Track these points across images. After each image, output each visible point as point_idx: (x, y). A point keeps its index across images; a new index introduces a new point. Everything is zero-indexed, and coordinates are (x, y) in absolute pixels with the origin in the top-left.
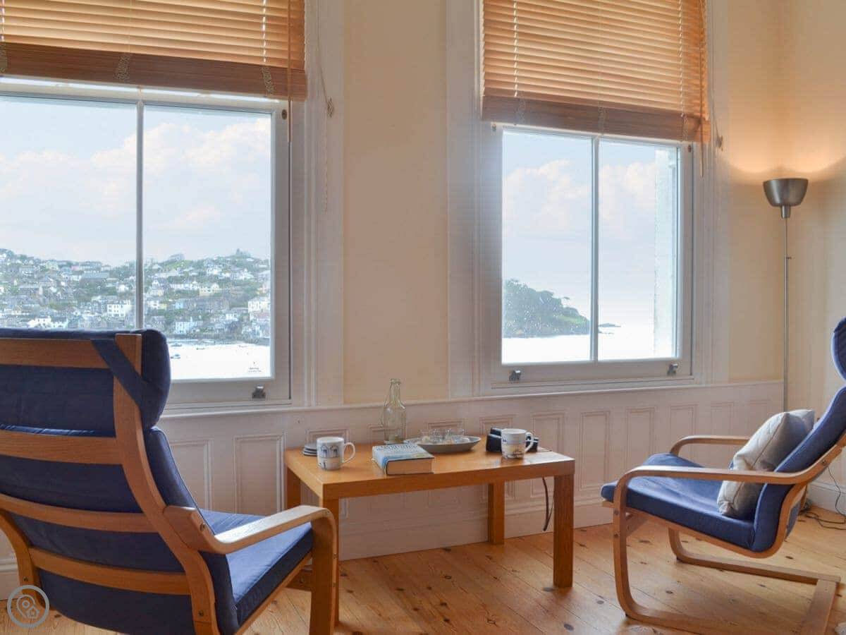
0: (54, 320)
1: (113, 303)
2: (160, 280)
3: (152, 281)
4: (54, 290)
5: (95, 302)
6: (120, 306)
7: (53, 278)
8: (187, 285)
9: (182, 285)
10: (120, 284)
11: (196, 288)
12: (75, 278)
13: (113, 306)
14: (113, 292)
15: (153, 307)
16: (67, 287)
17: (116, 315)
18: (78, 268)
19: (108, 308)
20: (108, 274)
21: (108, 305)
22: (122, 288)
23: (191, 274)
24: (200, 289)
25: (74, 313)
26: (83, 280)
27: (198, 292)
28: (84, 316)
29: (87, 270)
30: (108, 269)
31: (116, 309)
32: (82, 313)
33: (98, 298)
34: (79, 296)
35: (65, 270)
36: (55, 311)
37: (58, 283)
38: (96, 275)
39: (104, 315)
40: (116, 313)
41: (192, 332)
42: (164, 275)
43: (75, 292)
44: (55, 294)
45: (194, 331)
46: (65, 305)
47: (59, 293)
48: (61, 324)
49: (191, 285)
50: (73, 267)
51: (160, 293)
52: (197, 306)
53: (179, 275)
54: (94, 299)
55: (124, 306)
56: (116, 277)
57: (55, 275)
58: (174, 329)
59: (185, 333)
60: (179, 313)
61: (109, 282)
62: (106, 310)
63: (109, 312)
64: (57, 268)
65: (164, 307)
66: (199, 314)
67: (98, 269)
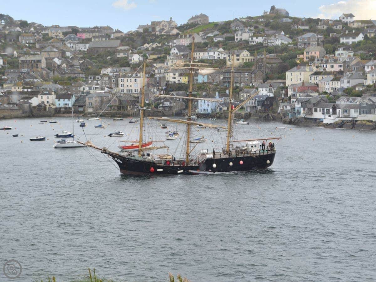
0: (59, 97)
1: (124, 76)
2: (179, 48)
3: (170, 50)
4: (57, 61)
5: (105, 75)
6: (133, 79)
7: (57, 48)
8: (211, 53)
9: (206, 53)
10: (133, 53)
11: (222, 57)
12: (84, 47)
13: (125, 79)
14: (125, 63)
15: (172, 80)
16: (72, 59)
17: (129, 91)
18: (85, 36)
19: (120, 83)
20: (119, 41)
21: (120, 79)
22: (136, 58)
23: (215, 40)
24: (227, 58)
25: (81, 89)
26: (90, 50)
27: (224, 62)
28: (92, 91)
29: (94, 37)
30: (119, 35)
31: (129, 83)
32: (90, 88)
33: (108, 71)
34: (87, 69)
35: (70, 39)
36: (60, 86)
37: (63, 53)
38: (104, 43)
39: (115, 90)
40: (129, 88)
41: (218, 110)
42: (185, 42)
43: (81, 64)
44: (59, 66)
45: (221, 109)
46: (70, 79)
47: (64, 65)
48: (66, 101)
49: (217, 53)
50: (79, 35)
51: (181, 62)
52: (224, 78)
53: (202, 41)
54: (103, 71)
55: (139, 79)
56: (128, 45)
57: (60, 45)
58: (196, 107)
59: (210, 111)
60: (202, 87)
61: (122, 51)
62: (117, 85)
63: (121, 88)
64: (62, 36)
65: (184, 80)
66: (226, 88)
67: (108, 36)
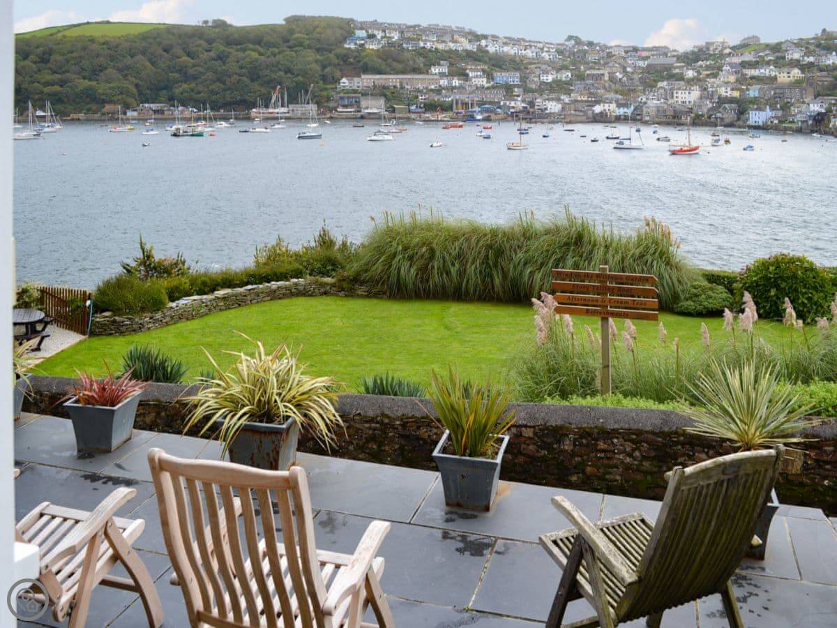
0: (619, 106)
1: (679, 89)
2: (731, 65)
3: (723, 67)
4: (619, 75)
5: (661, 88)
6: (687, 92)
7: (619, 64)
8: (762, 71)
9: (757, 70)
10: (688, 69)
11: (773, 74)
12: (642, 64)
13: (680, 92)
14: (681, 78)
15: (724, 94)
16: (632, 73)
17: (683, 102)
18: (645, 54)
19: (675, 95)
20: (675, 59)
21: (675, 92)
22: (690, 74)
23: (766, 59)
24: (778, 75)
25: (639, 99)
26: (649, 66)
27: (775, 78)
28: (649, 102)
29: (653, 55)
30: (675, 54)
31: (683, 96)
32: (647, 99)
33: (664, 84)
34: (645, 82)
35: (631, 56)
36: (620, 97)
37: (624, 68)
38: (662, 60)
39: (670, 101)
40: (683, 100)
41: (769, 123)
42: (737, 60)
43: (640, 78)
44: (620, 79)
45: (772, 122)
46: (629, 90)
47: (625, 79)
48: (626, 110)
49: (768, 70)
50: (639, 53)
51: (732, 78)
52: (775, 93)
53: (754, 60)
54: (660, 84)
55: (692, 92)
56: (684, 62)
57: (621, 61)
58: (747, 119)
59: (761, 124)
60: (754, 101)
61: (677, 67)
62: (672, 97)
63: (675, 99)
64: (623, 54)
65: (736, 94)
66: (777, 103)
67: (665, 55)
